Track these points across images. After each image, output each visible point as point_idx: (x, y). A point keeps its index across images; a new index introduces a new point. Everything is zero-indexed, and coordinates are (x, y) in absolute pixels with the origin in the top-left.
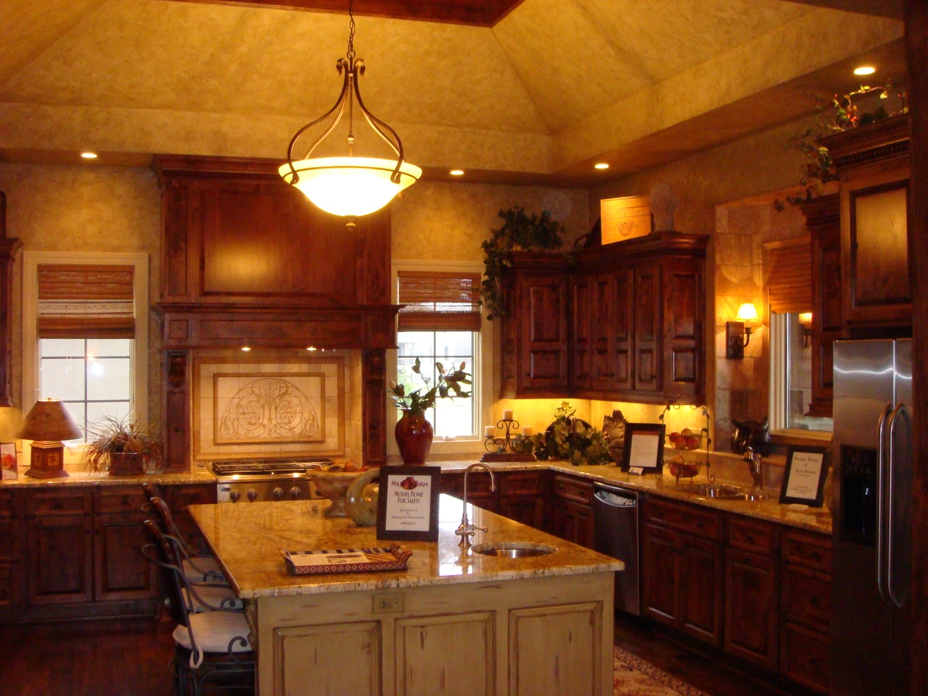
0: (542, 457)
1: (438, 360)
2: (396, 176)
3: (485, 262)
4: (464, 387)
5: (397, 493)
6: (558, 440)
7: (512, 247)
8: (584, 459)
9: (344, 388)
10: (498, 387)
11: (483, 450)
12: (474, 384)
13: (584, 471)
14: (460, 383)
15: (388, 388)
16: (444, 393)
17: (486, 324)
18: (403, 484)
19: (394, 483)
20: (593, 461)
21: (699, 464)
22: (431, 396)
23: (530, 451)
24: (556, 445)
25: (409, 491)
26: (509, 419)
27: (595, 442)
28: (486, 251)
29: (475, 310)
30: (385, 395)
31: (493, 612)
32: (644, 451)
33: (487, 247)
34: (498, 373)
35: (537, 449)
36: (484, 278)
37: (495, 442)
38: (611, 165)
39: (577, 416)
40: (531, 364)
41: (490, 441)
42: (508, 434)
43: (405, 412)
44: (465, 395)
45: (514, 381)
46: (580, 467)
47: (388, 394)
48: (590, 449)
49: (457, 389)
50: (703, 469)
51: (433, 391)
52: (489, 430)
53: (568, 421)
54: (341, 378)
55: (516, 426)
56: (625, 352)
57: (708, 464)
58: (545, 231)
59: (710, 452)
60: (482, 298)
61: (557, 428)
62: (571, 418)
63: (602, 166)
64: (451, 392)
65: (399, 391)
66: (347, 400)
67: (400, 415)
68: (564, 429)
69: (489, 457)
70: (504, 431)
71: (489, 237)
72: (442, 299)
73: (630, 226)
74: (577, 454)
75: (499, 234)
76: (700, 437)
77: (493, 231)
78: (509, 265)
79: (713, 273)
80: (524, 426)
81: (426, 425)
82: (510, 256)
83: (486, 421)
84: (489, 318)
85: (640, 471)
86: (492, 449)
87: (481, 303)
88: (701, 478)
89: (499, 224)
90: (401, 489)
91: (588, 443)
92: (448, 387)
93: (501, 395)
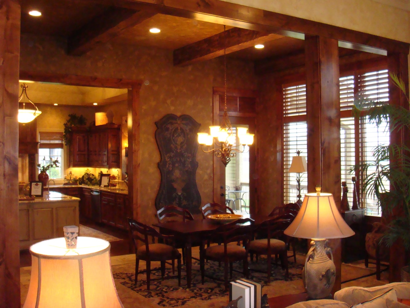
0: (80, 184)
1: (51, 157)
2: (35, 114)
3: (64, 129)
4: (58, 164)
5: (34, 187)
6: (85, 179)
7: (72, 125)
8: (91, 184)
9: (23, 165)
10: (68, 164)
11: (64, 182)
12: (61, 164)
13: (90, 187)
14: (57, 163)
15: (36, 165)
16: (52, 166)
17: (65, 146)
18: (35, 185)
19: (33, 185)
20: (94, 185)
21: (117, 184)
22: (48, 167)
23: (77, 182)
24: (84, 181)
25: (37, 186)
26: (71, 173)
27: (94, 180)
28: (65, 126)
29: (62, 143)
30: (35, 166)
31: (52, 209)
32: (105, 181)
33: (65, 125)
34: (68, 161)
35: (79, 182)
36: (64, 134)
37: (67, 180)
38: (98, 104)
39: (91, 173)
40: (77, 158)
41: (66, 180)
42: (70, 178)
43: (41, 171)
44: (58, 167)
45: (72, 163)
46: (90, 186)
47: (36, 167)
48: (93, 181)
49: (56, 165)
50: (118, 185)
51: (49, 165)
52: (65, 177)
53: (88, 174)
54: (23, 162)
55: (73, 175)
56: (105, 155)
57: (119, 184)
58: (81, 120)
59: (119, 181)
60: (63, 139)
61: (85, 176)
62: (89, 173)
63: (95, 104)
64: (54, 166)
65: (39, 165)
66: (24, 168)
67: (40, 172)
68: (86, 176)
69: (65, 184)
70: (69, 177)
71: (66, 122)
72: (52, 140)
73: (103, 121)
74: (89, 182)
75: (68, 121)
76: (117, 177)
77: (67, 120)
78: (71, 130)
79: (122, 134)
80: (75, 175)
81: (47, 175)
82: (71, 128)
83: (65, 174)
84: (66, 145)
85: (103, 186)
86: (66, 182)
87: (63, 141)
88: (117, 187)
89: (69, 118)
90: (35, 186)
91: (93, 180)
92: (53, 164)
93: (69, 166)
